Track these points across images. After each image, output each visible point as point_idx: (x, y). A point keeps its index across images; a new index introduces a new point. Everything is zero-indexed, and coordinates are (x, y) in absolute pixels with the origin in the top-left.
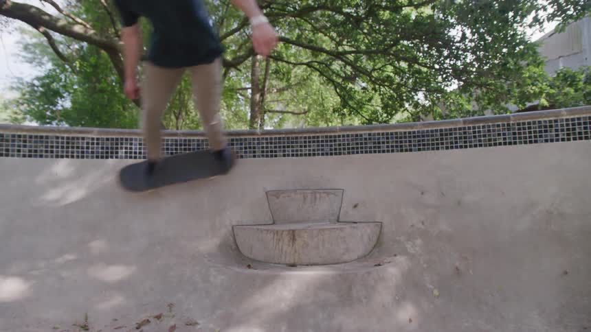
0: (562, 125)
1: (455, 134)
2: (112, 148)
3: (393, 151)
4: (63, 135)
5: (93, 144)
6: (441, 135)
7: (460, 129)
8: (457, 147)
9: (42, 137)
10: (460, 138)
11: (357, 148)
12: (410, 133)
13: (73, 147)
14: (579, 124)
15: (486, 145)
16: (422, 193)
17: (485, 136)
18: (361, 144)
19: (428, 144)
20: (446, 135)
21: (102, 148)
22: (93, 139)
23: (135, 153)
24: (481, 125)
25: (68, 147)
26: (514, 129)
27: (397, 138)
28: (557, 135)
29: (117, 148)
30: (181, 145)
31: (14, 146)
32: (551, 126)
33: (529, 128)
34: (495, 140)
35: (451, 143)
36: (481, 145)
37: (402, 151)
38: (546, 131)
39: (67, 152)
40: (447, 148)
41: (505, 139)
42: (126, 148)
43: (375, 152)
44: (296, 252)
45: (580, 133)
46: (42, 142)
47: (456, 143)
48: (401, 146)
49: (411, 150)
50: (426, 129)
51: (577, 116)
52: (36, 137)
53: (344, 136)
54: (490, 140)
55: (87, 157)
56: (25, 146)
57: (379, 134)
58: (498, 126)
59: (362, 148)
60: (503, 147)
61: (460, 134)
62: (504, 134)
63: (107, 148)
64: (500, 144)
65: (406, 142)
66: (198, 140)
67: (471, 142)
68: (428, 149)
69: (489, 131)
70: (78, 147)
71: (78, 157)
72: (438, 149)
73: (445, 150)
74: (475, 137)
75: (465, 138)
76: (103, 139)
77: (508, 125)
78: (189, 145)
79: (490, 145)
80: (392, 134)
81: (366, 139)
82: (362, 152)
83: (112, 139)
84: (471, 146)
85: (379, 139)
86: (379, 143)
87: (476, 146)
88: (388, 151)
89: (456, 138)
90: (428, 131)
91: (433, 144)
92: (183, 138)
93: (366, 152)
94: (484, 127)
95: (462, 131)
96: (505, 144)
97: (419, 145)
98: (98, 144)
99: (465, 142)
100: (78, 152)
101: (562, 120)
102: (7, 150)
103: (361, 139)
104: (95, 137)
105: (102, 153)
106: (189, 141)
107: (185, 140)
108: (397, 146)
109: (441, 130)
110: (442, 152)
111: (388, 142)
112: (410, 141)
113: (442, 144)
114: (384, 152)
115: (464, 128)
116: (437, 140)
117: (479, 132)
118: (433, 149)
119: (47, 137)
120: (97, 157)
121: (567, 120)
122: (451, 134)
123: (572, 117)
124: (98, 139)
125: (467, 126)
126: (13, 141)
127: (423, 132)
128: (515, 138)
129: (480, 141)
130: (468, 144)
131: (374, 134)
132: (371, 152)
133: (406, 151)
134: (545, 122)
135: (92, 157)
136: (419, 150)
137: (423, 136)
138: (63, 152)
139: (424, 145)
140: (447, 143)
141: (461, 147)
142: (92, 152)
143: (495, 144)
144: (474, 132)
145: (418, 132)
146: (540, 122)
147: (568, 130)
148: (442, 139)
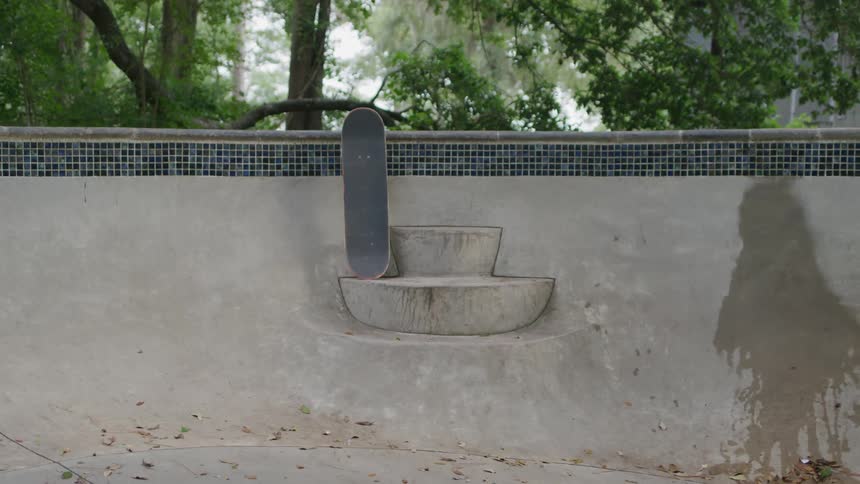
0: (815, 153)
1: (670, 153)
2: (158, 159)
3: (578, 174)
4: (90, 141)
5: (131, 153)
6: (650, 154)
7: (678, 147)
8: (670, 174)
9: (62, 145)
10: (677, 160)
11: (526, 167)
12: (604, 148)
13: (104, 159)
14: (837, 153)
15: (711, 174)
17: (711, 160)
18: (532, 160)
19: (630, 167)
20: (657, 154)
21: (145, 159)
22: (131, 145)
23: (192, 166)
24: (708, 143)
25: (97, 160)
26: (753, 152)
27: (585, 154)
28: (808, 166)
29: (166, 159)
30: (259, 154)
31: (27, 159)
32: (801, 153)
33: (774, 153)
34: (725, 166)
35: (664, 167)
36: (704, 173)
37: (591, 174)
38: (794, 160)
39: (96, 166)
40: (657, 174)
41: (739, 166)
42: (179, 159)
43: (552, 173)
44: (433, 316)
45: (836, 166)
46: (62, 152)
47: (671, 167)
48: (591, 167)
49: (604, 174)
50: (628, 144)
51: (835, 142)
52: (55, 145)
53: (506, 147)
54: (718, 166)
55: (125, 173)
56: (41, 160)
57: (558, 147)
58: (732, 146)
59: (532, 166)
60: (735, 177)
61: (677, 154)
62: (739, 159)
63: (152, 159)
64: (732, 173)
65: (598, 161)
66: (285, 147)
67: (691, 167)
68: (630, 174)
69: (718, 153)
70: (111, 159)
71: (111, 173)
72: (643, 174)
73: (654, 177)
74: (698, 160)
75: (684, 160)
76: (145, 146)
77: (746, 146)
78: (272, 154)
79: (718, 174)
80: (578, 147)
81: (539, 153)
82: (532, 173)
83: (159, 145)
84: (691, 174)
85: (558, 154)
86: (558, 160)
87: (698, 173)
88: (571, 174)
89: (670, 160)
90: (631, 147)
91: (637, 167)
92: (262, 143)
93: (539, 173)
94: (711, 146)
95: (680, 151)
96: (738, 173)
97: (617, 167)
98: (138, 153)
99: (684, 167)
100: (111, 166)
101: (816, 146)
102: (20, 167)
103: (532, 154)
104: (135, 142)
105: (145, 166)
106: (272, 147)
107: (265, 147)
108: (584, 167)
109: (650, 147)
110: (649, 180)
111: (571, 160)
112: (604, 161)
113: (650, 167)
114: (565, 174)
115: (684, 146)
116: (644, 160)
117: (704, 153)
118: (636, 174)
119: (69, 145)
120: (138, 173)
121: (823, 146)
122: (664, 154)
123: (829, 142)
124: (138, 146)
125: (687, 143)
126: (26, 152)
127: (624, 147)
128: (752, 166)
129: (704, 166)
130: (687, 170)
131: (552, 147)
132: (545, 174)
133: (598, 174)
134: (795, 145)
135: (131, 174)
136: (617, 174)
137: (624, 154)
138: (90, 166)
139: (624, 167)
140: (657, 167)
141: (677, 173)
142: (131, 166)
143: (725, 173)
144: (698, 153)
145: (617, 147)
146: (788, 145)
147: (823, 160)
148: (650, 160)
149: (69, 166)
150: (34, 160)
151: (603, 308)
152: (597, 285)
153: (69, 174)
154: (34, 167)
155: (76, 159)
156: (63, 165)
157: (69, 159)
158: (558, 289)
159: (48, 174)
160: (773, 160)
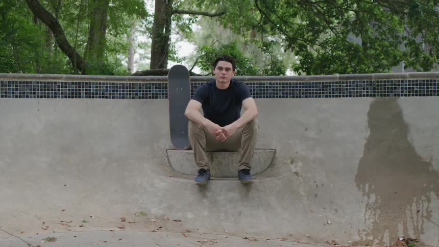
0: (406, 85)
1: (333, 86)
2: (76, 90)
3: (287, 97)
4: (41, 81)
5: (62, 87)
6: (323, 86)
7: (337, 83)
8: (333, 96)
9: (27, 82)
10: (337, 90)
11: (261, 94)
12: (300, 84)
13: (48, 90)
14: (417, 85)
15: (354, 96)
16: (306, 130)
17: (354, 89)
18: (264, 90)
19: (313, 93)
20: (327, 86)
21: (69, 90)
22: (62, 83)
23: (93, 94)
24: (352, 80)
25: (45, 90)
26: (374, 85)
27: (290, 87)
28: (402, 92)
29: (80, 90)
30: (127, 88)
31: (9, 89)
32: (399, 85)
33: (385, 85)
34: (361, 92)
35: (330, 93)
36: (350, 96)
37: (293, 97)
38: (395, 88)
39: (45, 93)
40: (326, 97)
41: (367, 92)
42: (86, 90)
43: (274, 97)
44: (213, 168)
45: (416, 91)
46: (27, 86)
47: (333, 93)
48: (293, 94)
49: (300, 97)
50: (312, 82)
51: (415, 79)
52: (24, 82)
53: (251, 84)
54: (357, 92)
55: (59, 97)
56: (17, 90)
57: (277, 84)
58: (364, 82)
59: (264, 93)
60: (366, 98)
61: (336, 86)
62: (367, 89)
63: (73, 90)
64: (364, 96)
65: (297, 90)
66: (140, 84)
67: (343, 93)
68: (313, 97)
69: (357, 86)
70: (52, 90)
71: (52, 97)
72: (320, 97)
73: (325, 98)
74: (347, 89)
75: (340, 89)
76: (69, 83)
77: (371, 82)
78: (133, 88)
79: (357, 96)
80: (287, 84)
81: (267, 87)
82: (264, 97)
83: (76, 83)
84: (343, 96)
85: (277, 87)
86: (277, 90)
87: (347, 96)
88: (283, 97)
89: (333, 89)
90: (313, 83)
91: (316, 93)
92: (128, 82)
93: (267, 97)
94: (353, 82)
95: (338, 85)
96: (367, 96)
97: (307, 93)
98: (66, 87)
99: (340, 93)
100: (52, 93)
101: (406, 81)
102: (6, 93)
103: (264, 87)
104: (64, 81)
105: (69, 94)
106: (133, 84)
107: (130, 84)
108: (290, 94)
109: (323, 83)
110: (323, 99)
111: (283, 90)
112: (300, 90)
113: (323, 93)
114: (280, 97)
115: (340, 82)
116: (320, 90)
117: (350, 86)
118: (316, 97)
119: (31, 83)
120: (66, 97)
121: (409, 81)
122: (330, 86)
123: (413, 79)
124: (66, 83)
125: (342, 81)
126: (9, 86)
127: (310, 83)
128: (374, 92)
129: (350, 92)
130: (342, 94)
131: (274, 84)
132: (270, 97)
133: (297, 97)
134: (395, 81)
135: (62, 97)
136: (306, 97)
137: (310, 87)
138: (42, 93)
139: (310, 93)
140: (327, 93)
141: (337, 96)
142: (62, 93)
143: (361, 96)
144: (347, 86)
145: (307, 83)
146: (392, 81)
147: (409, 88)
148: (323, 90)
149: (31, 93)
150: (13, 90)
151: (300, 164)
152: (297, 153)
153: (31, 97)
154: (13, 93)
155: (34, 90)
156: (28, 93)
157: (31, 90)
158: (277, 155)
159: (20, 97)
160: (385, 88)
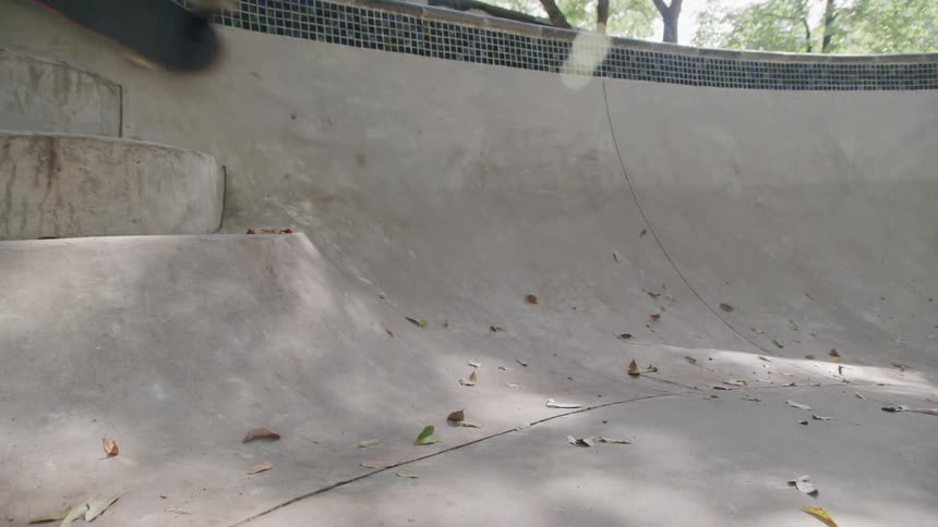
0: (483, 39)
1: (342, 16)
6: (319, 12)
7: (349, 10)
8: (344, 42)
10: (350, 26)
14: (501, 42)
15: (388, 49)
16: (293, 117)
17: (386, 32)
19: (296, 26)
20: (327, 14)
24: (382, 11)
26: (426, 30)
28: (478, 53)
32: (471, 38)
33: (446, 34)
34: (401, 42)
35: (336, 32)
36: (381, 47)
37: (246, 26)
38: (466, 44)
40: (330, 39)
41: (414, 44)
45: (502, 56)
47: (344, 33)
48: (245, 17)
49: (264, 29)
51: (498, 31)
54: (394, 41)
58: (405, 20)
60: (412, 55)
61: (349, 18)
62: (414, 36)
64: (408, 50)
65: (254, 9)
68: (296, 34)
69: (393, 25)
72: (313, 37)
73: (325, 43)
74: (372, 30)
75: (357, 28)
77: (419, 22)
79: (394, 50)
84: (366, 45)
87: (373, 46)
89: (342, 25)
91: (305, 27)
94: (385, 16)
95: (352, 15)
96: (415, 52)
97: (280, 23)
99: (358, 36)
101: (483, 32)
109: (318, 4)
110: (320, 46)
112: (262, 11)
113: (321, 30)
115: (356, 11)
116: (312, 19)
117: (378, 23)
118: (305, 36)
121: (488, 33)
122: (335, 15)
123: (494, 30)
125: (359, 8)
128: (427, 46)
129: (380, 39)
130: (362, 41)
133: (255, 28)
134: (464, 28)
136: (280, 32)
137: (287, 7)
139: (288, 24)
140: (328, 30)
141: (351, 43)
143: (402, 50)
144: (371, 22)
146: (458, 28)
147: (490, 47)
148: (320, 21)
160: (447, 41)
